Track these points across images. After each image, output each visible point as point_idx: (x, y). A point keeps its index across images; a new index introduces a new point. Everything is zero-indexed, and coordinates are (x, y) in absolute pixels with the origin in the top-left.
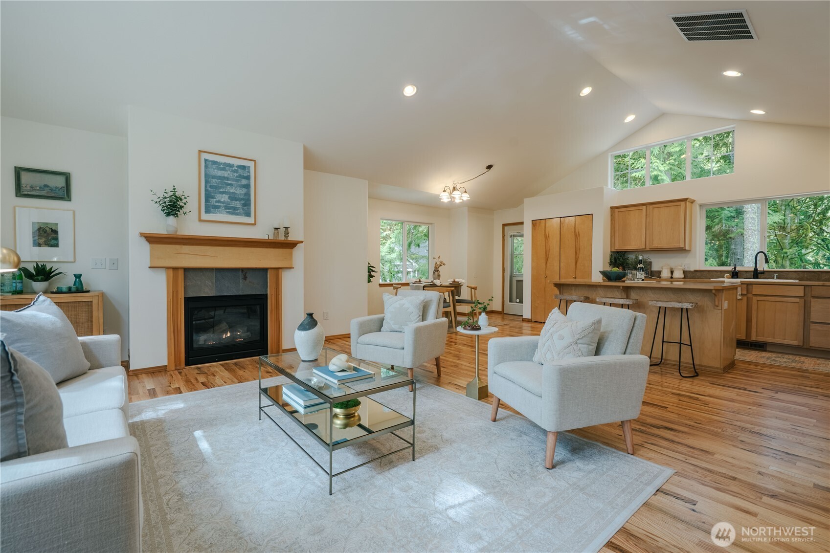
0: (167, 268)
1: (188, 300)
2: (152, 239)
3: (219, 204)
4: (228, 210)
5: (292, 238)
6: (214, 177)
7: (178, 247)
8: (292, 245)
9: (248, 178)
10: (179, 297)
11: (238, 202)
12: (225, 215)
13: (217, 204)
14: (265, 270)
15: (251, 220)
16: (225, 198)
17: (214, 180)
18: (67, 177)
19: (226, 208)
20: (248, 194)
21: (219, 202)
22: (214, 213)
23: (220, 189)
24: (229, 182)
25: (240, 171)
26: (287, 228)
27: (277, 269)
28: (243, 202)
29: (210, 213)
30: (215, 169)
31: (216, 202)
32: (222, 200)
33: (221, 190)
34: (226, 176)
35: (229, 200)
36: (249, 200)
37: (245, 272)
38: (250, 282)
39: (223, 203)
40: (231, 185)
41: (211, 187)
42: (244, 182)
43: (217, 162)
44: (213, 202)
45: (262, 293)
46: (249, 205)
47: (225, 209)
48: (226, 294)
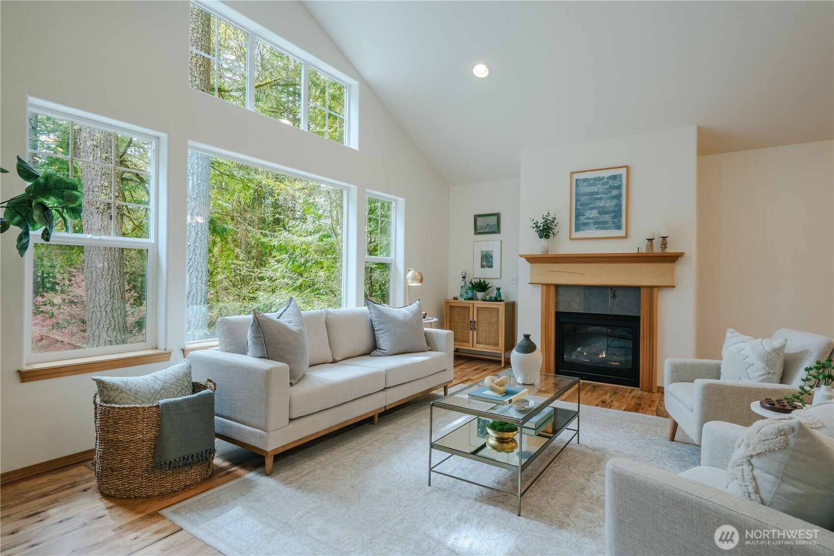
0: (543, 284)
1: (559, 315)
2: (532, 260)
3: (589, 221)
4: (597, 226)
5: (670, 250)
6: (584, 195)
7: (550, 265)
8: (674, 258)
9: (619, 187)
10: (550, 311)
11: (608, 215)
12: (594, 231)
13: (586, 221)
14: (637, 289)
15: (622, 233)
16: (594, 213)
17: (584, 198)
18: (498, 216)
19: (595, 223)
20: (619, 205)
21: (588, 218)
22: (583, 230)
23: (589, 205)
24: (599, 196)
25: (611, 182)
26: (664, 238)
27: (652, 288)
28: (613, 215)
29: (579, 231)
30: (585, 186)
31: (585, 219)
32: (592, 216)
33: (591, 206)
34: (596, 190)
35: (598, 215)
36: (620, 211)
37: (613, 290)
38: (619, 301)
39: (592, 219)
40: (601, 199)
41: (581, 205)
42: (615, 192)
43: (587, 178)
44: (583, 219)
45: (634, 315)
46: (621, 216)
47: (594, 225)
48: (593, 312)
